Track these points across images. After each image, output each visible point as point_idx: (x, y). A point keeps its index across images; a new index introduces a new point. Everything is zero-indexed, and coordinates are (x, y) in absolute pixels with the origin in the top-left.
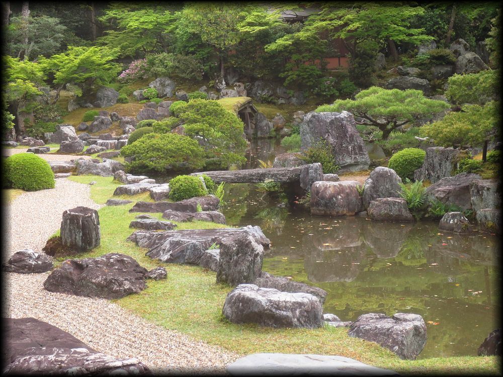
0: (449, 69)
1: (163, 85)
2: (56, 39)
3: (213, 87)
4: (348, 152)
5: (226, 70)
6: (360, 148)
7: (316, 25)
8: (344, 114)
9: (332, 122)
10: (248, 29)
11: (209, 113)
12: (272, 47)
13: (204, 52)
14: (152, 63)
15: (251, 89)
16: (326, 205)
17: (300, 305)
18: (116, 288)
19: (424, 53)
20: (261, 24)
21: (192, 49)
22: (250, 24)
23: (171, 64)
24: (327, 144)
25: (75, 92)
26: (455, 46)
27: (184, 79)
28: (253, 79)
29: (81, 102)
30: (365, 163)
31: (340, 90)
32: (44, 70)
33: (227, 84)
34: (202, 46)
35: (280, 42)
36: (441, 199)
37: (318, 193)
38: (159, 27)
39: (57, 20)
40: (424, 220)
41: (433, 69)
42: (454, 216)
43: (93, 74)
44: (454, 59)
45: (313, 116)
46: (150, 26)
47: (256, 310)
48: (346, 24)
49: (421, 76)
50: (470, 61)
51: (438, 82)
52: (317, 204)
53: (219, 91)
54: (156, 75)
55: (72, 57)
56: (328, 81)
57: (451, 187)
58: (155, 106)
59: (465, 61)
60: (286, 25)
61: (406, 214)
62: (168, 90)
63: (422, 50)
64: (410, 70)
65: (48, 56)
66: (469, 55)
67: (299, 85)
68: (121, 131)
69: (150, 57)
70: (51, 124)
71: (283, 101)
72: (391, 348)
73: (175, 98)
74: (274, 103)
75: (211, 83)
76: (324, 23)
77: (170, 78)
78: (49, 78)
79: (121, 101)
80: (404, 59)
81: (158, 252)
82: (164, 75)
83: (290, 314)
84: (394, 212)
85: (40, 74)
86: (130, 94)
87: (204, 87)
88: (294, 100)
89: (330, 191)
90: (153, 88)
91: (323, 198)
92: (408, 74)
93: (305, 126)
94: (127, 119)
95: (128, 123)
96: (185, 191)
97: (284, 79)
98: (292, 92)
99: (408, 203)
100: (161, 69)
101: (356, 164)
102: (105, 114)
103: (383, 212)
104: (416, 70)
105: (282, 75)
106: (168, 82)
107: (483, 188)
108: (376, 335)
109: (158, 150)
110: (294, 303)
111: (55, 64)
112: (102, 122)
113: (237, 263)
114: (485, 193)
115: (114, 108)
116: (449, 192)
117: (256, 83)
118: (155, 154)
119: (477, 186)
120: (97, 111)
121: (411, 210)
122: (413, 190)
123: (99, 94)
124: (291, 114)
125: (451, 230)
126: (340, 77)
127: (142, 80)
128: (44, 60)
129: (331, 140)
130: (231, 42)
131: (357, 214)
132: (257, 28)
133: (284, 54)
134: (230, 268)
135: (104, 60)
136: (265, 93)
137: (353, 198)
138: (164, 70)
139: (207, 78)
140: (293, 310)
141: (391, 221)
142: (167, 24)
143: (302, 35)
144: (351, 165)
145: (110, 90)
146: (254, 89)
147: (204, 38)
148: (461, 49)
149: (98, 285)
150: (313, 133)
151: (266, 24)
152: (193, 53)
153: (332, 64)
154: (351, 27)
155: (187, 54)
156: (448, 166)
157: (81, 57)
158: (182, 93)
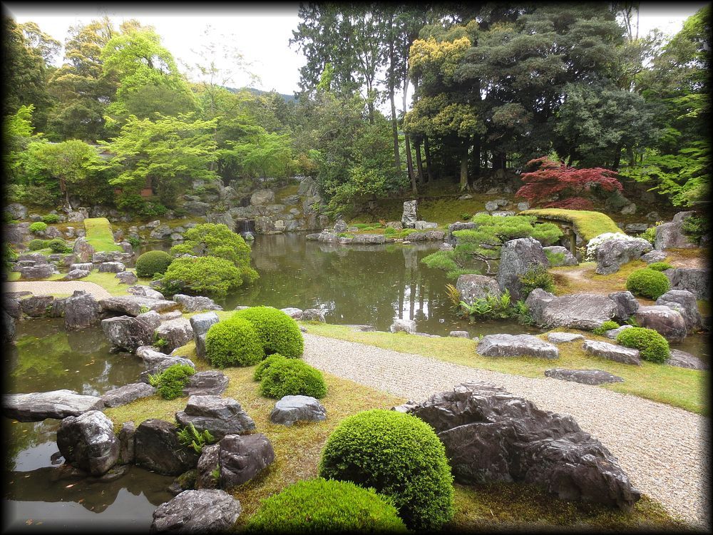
0: (215, 197)
3: (61, 210)
10: (94, 168)
13: (52, 184)
15: (91, 211)
20: (103, 165)
21: (41, 182)
22: (94, 164)
23: (22, 193)
26: (216, 183)
27: (35, 205)
33: (72, 208)
34: (51, 179)
35: (122, 177)
41: (208, 197)
49: (204, 201)
50: (229, 192)
53: (66, 213)
54: (9, 202)
59: (226, 192)
62: (23, 214)
63: (196, 185)
64: (193, 197)
66: (227, 188)
71: (116, 220)
73: (30, 220)
75: (59, 208)
77: (22, 204)
80: (187, 190)
82: (17, 202)
87: (55, 211)
92: (193, 200)
98: (123, 213)
117: (95, 208)
124: (127, 228)
130: (81, 176)
139: (56, 205)
146: (94, 211)
147: (56, 174)
152: (44, 184)
155: (37, 185)
158: (35, 216)
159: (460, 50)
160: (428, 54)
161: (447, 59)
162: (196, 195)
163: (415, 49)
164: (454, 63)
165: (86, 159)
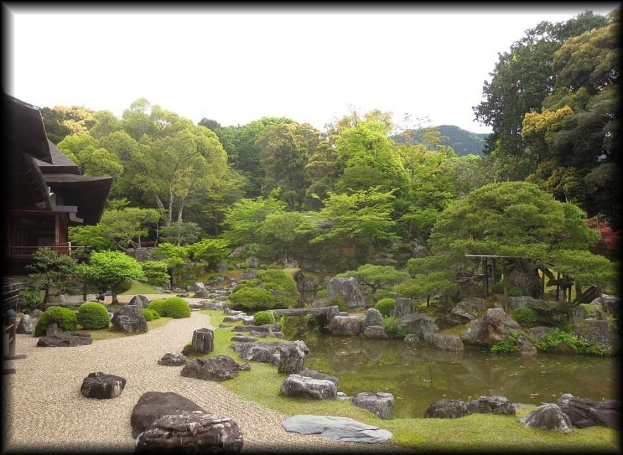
0: (409, 254)
1: (253, 261)
2: (195, 235)
3: (280, 262)
4: (353, 300)
5: (288, 254)
6: (360, 298)
7: (337, 230)
8: (351, 279)
9: (345, 283)
10: (300, 231)
11: (278, 277)
12: (313, 241)
13: (276, 243)
14: (247, 249)
15: (301, 264)
16: (341, 329)
17: (324, 387)
18: (221, 375)
19: (395, 246)
20: (307, 229)
21: (269, 242)
22: (302, 229)
23: (257, 249)
24: (342, 295)
25: (204, 263)
26: (412, 242)
27: (264, 258)
28: (302, 259)
29: (207, 269)
30: (363, 306)
31: (349, 265)
32: (188, 251)
33: (288, 261)
34: (275, 240)
35: (317, 238)
36: (404, 327)
37: (336, 322)
38: (252, 229)
39: (197, 224)
40: (395, 338)
41: (400, 255)
42: (411, 337)
43: (215, 254)
44: (412, 250)
45: (334, 280)
46: (247, 229)
47: (299, 389)
48: (353, 230)
49: (394, 258)
50: (420, 250)
51: (403, 262)
52: (336, 329)
53: (283, 264)
54: (249, 255)
55: (204, 244)
56: (343, 260)
57: (410, 321)
58: (249, 272)
59: (418, 251)
60: (321, 230)
61: (385, 335)
62: (256, 264)
63: (395, 244)
64: (388, 255)
65: (191, 244)
66: (420, 247)
67: (327, 262)
68: (229, 286)
69: (246, 245)
70: (190, 281)
71: (319, 271)
72: (375, 413)
73: (259, 268)
74: (314, 272)
75: (280, 260)
76: (342, 229)
77: (257, 257)
78: (191, 256)
79: (230, 269)
80: (385, 249)
81: (246, 355)
82: (254, 255)
83: (318, 392)
84: (378, 333)
85: (186, 253)
86: (235, 266)
87: (276, 263)
88: (325, 270)
89: (343, 322)
90: (248, 262)
91: (339, 325)
92: (386, 257)
93: (330, 285)
94: (232, 279)
95: (233, 281)
96: (263, 320)
97: (319, 259)
98: (323, 266)
99: (386, 328)
100: (253, 252)
101: (358, 307)
102: (221, 276)
103: (372, 333)
104: (391, 255)
105: (318, 257)
106: (256, 259)
107: (427, 321)
108: (366, 405)
109: (249, 297)
110: (321, 386)
111: (195, 249)
112: (219, 281)
113: (289, 362)
114: (429, 324)
115: (225, 273)
116: (409, 323)
117: (304, 261)
118: (247, 299)
119: (424, 320)
120: (217, 274)
121: (388, 333)
122: (388, 322)
123: (218, 265)
124: (323, 278)
125: (410, 344)
126: (350, 258)
127: (242, 258)
128: (189, 246)
129: (344, 293)
130: (291, 238)
131: (358, 335)
132: (305, 231)
133: (319, 246)
134: (285, 365)
135: (221, 247)
136: (309, 266)
137: (356, 325)
138: (254, 253)
139: (277, 257)
140: (320, 390)
141: (377, 338)
142: (256, 228)
143: (329, 235)
144: (355, 307)
145: (224, 263)
146: (303, 264)
147: (276, 236)
148: (416, 244)
149: (211, 373)
150: (334, 289)
151: (310, 229)
152: (270, 244)
153: (346, 251)
154: (356, 231)
155: (267, 244)
156: (408, 308)
157: (209, 245)
158: (263, 265)
159: (560, 119)
160: (534, 125)
161: (548, 128)
162: (390, 253)
163: (526, 122)
164: (554, 131)
165: (298, 225)
